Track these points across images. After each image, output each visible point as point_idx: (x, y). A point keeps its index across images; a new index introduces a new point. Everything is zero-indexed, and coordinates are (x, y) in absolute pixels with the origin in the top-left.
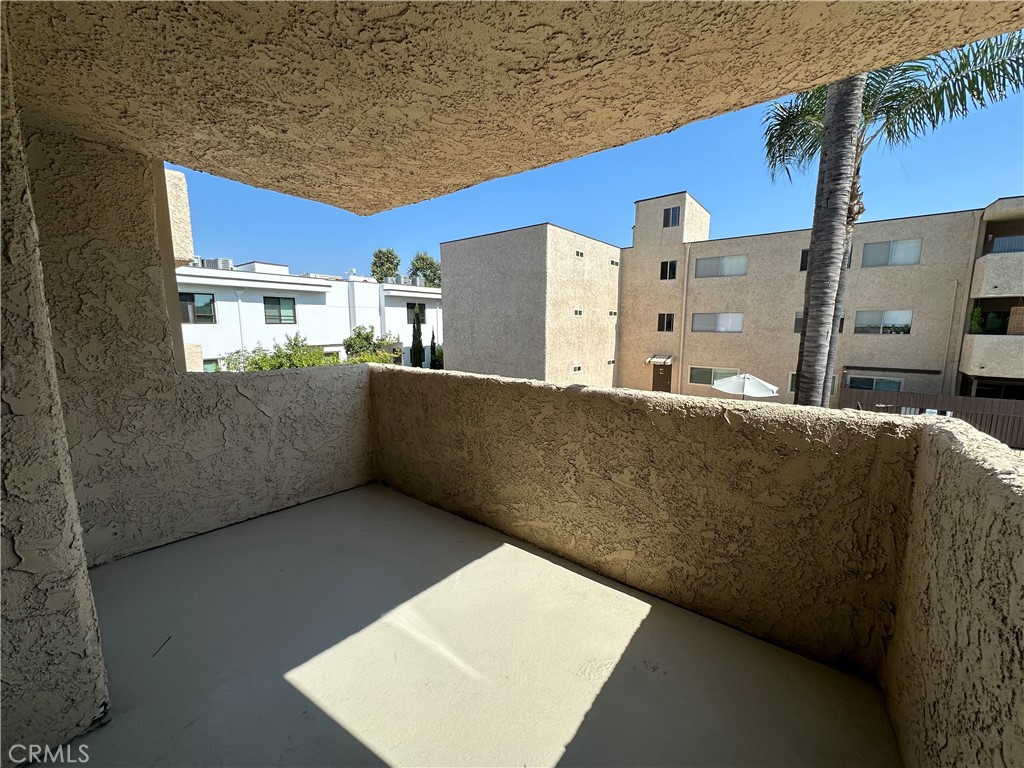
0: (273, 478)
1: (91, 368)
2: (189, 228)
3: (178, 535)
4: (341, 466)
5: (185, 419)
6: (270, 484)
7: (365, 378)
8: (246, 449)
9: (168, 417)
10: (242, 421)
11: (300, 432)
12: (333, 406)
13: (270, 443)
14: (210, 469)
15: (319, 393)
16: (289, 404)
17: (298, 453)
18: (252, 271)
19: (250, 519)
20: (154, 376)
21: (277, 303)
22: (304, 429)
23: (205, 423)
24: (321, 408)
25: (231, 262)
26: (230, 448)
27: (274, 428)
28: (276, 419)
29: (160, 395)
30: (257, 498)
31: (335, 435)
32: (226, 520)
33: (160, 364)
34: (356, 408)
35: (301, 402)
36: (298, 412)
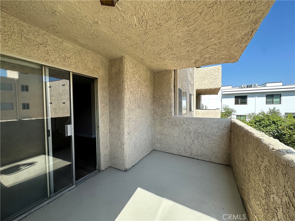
0: (191, 148)
1: (160, 113)
2: (221, 79)
3: (169, 152)
4: (215, 154)
5: (172, 126)
6: (190, 149)
7: (229, 124)
8: (185, 137)
9: (170, 125)
10: (184, 130)
11: (200, 137)
12: (213, 132)
13: (191, 138)
14: (176, 139)
15: (208, 126)
16: (197, 128)
17: (200, 144)
18: (265, 86)
19: (184, 156)
20: (168, 116)
21: (271, 97)
22: (202, 136)
23: (176, 128)
24: (208, 131)
25: (257, 85)
26: (181, 136)
27: (193, 134)
28: (193, 131)
29: (169, 120)
30: (186, 151)
31: (213, 142)
32: (178, 153)
33: (170, 113)
34: (223, 135)
35: (202, 128)
36: (200, 131)
